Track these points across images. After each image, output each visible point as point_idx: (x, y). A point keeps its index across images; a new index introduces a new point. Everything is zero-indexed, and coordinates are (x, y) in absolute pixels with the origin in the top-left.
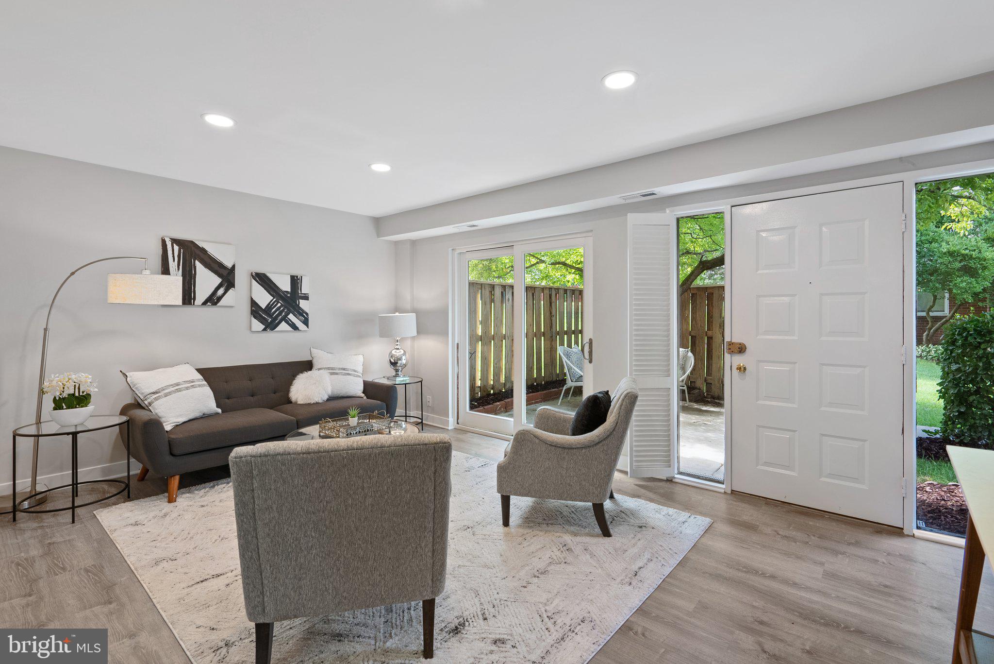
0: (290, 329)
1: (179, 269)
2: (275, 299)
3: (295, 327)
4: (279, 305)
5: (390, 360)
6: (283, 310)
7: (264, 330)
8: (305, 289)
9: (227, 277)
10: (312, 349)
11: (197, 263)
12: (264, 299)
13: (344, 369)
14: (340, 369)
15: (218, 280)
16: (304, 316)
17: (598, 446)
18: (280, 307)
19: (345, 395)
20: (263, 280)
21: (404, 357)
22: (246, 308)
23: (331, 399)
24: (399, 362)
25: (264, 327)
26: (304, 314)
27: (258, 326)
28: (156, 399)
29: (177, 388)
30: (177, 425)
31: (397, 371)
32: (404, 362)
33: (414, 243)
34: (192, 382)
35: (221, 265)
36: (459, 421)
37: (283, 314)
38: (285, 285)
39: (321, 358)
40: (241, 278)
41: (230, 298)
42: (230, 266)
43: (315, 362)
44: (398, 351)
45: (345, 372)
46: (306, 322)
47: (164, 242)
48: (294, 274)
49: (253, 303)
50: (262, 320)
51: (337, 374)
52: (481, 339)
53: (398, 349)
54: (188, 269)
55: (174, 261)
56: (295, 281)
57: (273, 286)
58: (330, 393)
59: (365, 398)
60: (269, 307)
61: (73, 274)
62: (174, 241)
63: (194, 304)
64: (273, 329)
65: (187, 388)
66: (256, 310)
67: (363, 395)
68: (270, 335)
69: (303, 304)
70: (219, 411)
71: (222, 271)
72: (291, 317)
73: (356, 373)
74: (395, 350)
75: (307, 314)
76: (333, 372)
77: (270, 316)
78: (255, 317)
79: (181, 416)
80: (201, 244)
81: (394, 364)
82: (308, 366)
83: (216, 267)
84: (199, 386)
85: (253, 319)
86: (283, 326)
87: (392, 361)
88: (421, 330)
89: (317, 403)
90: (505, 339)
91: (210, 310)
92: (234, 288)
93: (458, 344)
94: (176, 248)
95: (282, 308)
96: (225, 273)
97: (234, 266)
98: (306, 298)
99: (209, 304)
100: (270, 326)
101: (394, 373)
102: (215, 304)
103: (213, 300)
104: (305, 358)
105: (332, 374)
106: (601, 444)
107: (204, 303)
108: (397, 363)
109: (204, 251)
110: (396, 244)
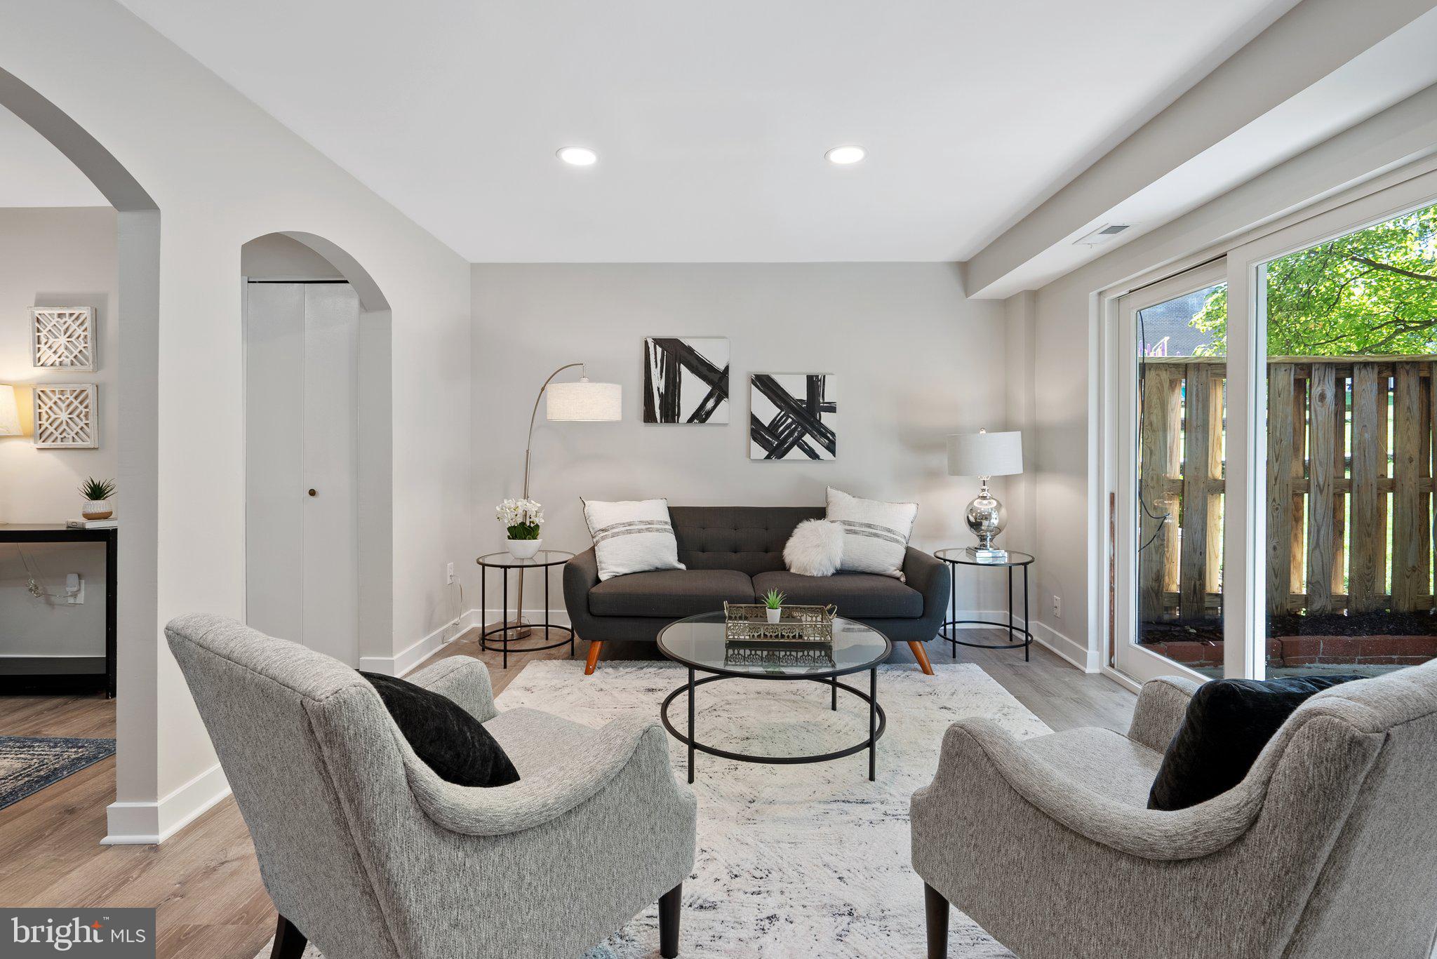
0: (806, 457)
1: (661, 378)
2: (783, 413)
3: (813, 455)
4: (790, 420)
5: (968, 517)
6: (795, 429)
7: (768, 457)
8: (829, 396)
9: (718, 382)
10: (829, 489)
11: (683, 368)
12: (767, 411)
13: (869, 526)
14: (862, 525)
15: (707, 389)
16: (828, 438)
18: (791, 424)
19: (868, 570)
20: (766, 384)
21: (994, 515)
22: (744, 427)
23: (840, 572)
24: (985, 523)
25: (767, 453)
26: (829, 435)
27: (759, 452)
28: (603, 538)
29: (629, 528)
30: (616, 576)
31: (983, 539)
32: (995, 521)
33: (1034, 296)
34: (649, 524)
35: (711, 368)
36: (1115, 660)
37: (796, 434)
38: (798, 390)
39: (842, 505)
40: (738, 383)
41: (722, 412)
42: (721, 367)
43: (830, 511)
44: (985, 502)
45: (870, 530)
46: (831, 447)
47: (646, 343)
48: (813, 372)
49: (754, 420)
50: (764, 444)
51: (855, 532)
52: (1181, 490)
53: (984, 498)
54: (671, 376)
55: (656, 367)
56: (814, 384)
57: (780, 393)
58: (838, 565)
59: (903, 579)
60: (775, 424)
61: (543, 389)
62: (658, 342)
63: (678, 422)
64: (780, 456)
65: (640, 531)
66: (758, 431)
67: (898, 574)
68: (776, 465)
69: (826, 419)
70: (683, 566)
71: (711, 376)
72: (807, 438)
73: (889, 535)
74: (979, 500)
75: (833, 434)
76: (851, 528)
77: (777, 437)
78: (755, 439)
79: (622, 565)
80: (687, 342)
81: (975, 525)
82: (820, 513)
83: (705, 372)
84: (658, 530)
85: (752, 441)
86: (796, 452)
87: (972, 519)
88: (1035, 465)
89: (813, 577)
91: (697, 428)
92: (728, 398)
93: (1112, 496)
94: (659, 350)
95: (794, 426)
96: (716, 378)
97: (727, 368)
98: (831, 409)
99: (696, 421)
100: (776, 452)
101: (976, 542)
102: (703, 421)
103: (701, 415)
104: (818, 504)
105: (849, 532)
107: (690, 421)
108: (980, 524)
109: (690, 350)
110: (1004, 304)
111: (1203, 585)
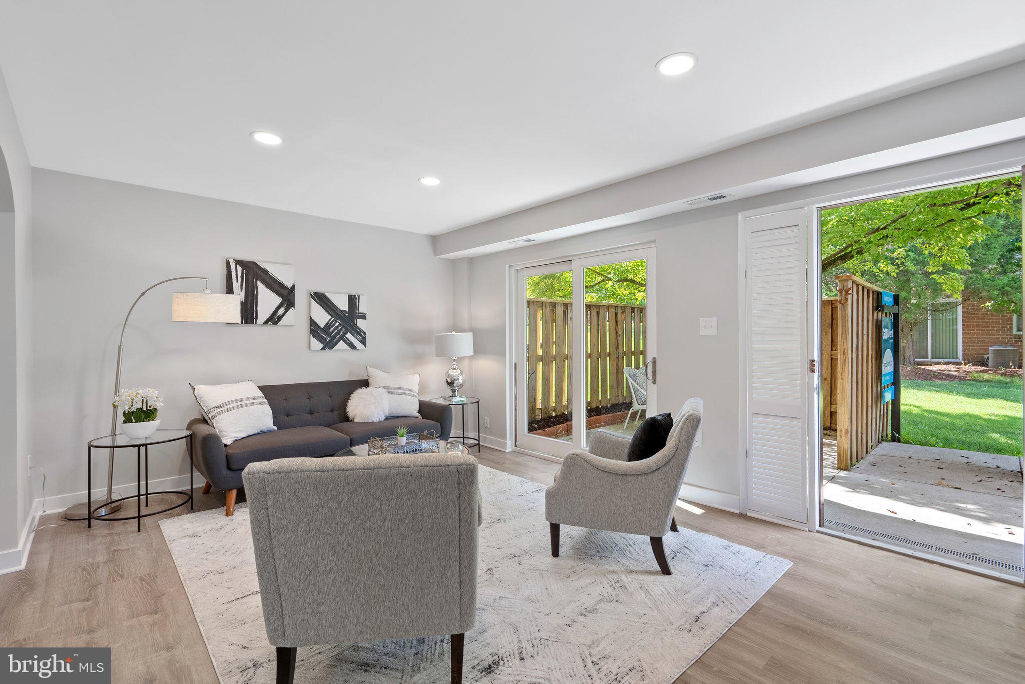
0: (349, 348)
1: (242, 290)
2: (333, 319)
3: (352, 346)
4: (337, 324)
5: (447, 380)
6: (341, 329)
7: (323, 349)
8: (362, 308)
9: (287, 296)
10: (368, 368)
11: (260, 284)
12: (322, 318)
13: (399, 388)
14: (395, 388)
15: (279, 300)
16: (361, 336)
17: (656, 474)
18: (338, 327)
19: (401, 415)
20: (321, 299)
21: (460, 378)
22: (305, 327)
23: (388, 418)
24: (456, 382)
25: (322, 346)
26: (362, 334)
27: (317, 344)
28: (219, 413)
29: (239, 404)
30: (237, 440)
31: (454, 391)
32: (461, 381)
33: (471, 260)
34: (254, 399)
35: (282, 285)
36: (517, 443)
37: (341, 333)
38: (342, 304)
39: (377, 376)
40: (301, 298)
41: (290, 317)
42: (289, 285)
43: (371, 381)
44: (454, 371)
45: (399, 391)
46: (363, 341)
47: (228, 263)
48: (352, 293)
49: (313, 323)
50: (321, 339)
51: (392, 393)
52: (541, 359)
53: (454, 369)
54: (250, 289)
55: (237, 281)
56: (353, 300)
57: (331, 306)
58: (387, 414)
59: (420, 417)
60: (328, 326)
61: (143, 294)
62: (238, 262)
63: (256, 323)
64: (331, 348)
65: (248, 405)
66: (315, 329)
67: (418, 415)
68: (328, 352)
69: (360, 323)
70: (275, 428)
71: (282, 291)
72: (349, 336)
73: (411, 393)
74: (452, 370)
75: (365, 333)
76: (390, 391)
77: (329, 335)
78: (314, 336)
79: (240, 431)
80: (262, 265)
81: (450, 384)
82: (365, 383)
83: (277, 288)
84: (260, 403)
85: (312, 338)
86: (341, 345)
87: (449, 381)
88: (479, 350)
89: (373, 423)
90: (567, 359)
91: (271, 328)
92: (294, 307)
93: (515, 364)
94: (240, 269)
95: (340, 327)
96: (285, 293)
97: (294, 286)
98: (363, 317)
99: (270, 323)
100: (329, 345)
101: (451, 394)
102: (276, 323)
103: (274, 319)
104: (365, 377)
105: (389, 393)
106: (659, 472)
107: (266, 323)
108: (453, 383)
109: (265, 271)
110: (454, 262)
111: (535, 405)
